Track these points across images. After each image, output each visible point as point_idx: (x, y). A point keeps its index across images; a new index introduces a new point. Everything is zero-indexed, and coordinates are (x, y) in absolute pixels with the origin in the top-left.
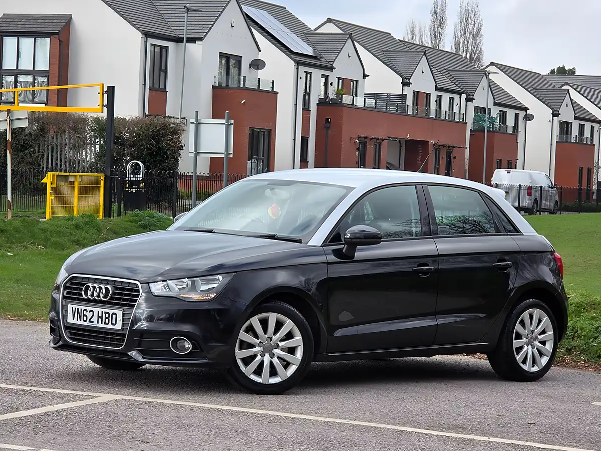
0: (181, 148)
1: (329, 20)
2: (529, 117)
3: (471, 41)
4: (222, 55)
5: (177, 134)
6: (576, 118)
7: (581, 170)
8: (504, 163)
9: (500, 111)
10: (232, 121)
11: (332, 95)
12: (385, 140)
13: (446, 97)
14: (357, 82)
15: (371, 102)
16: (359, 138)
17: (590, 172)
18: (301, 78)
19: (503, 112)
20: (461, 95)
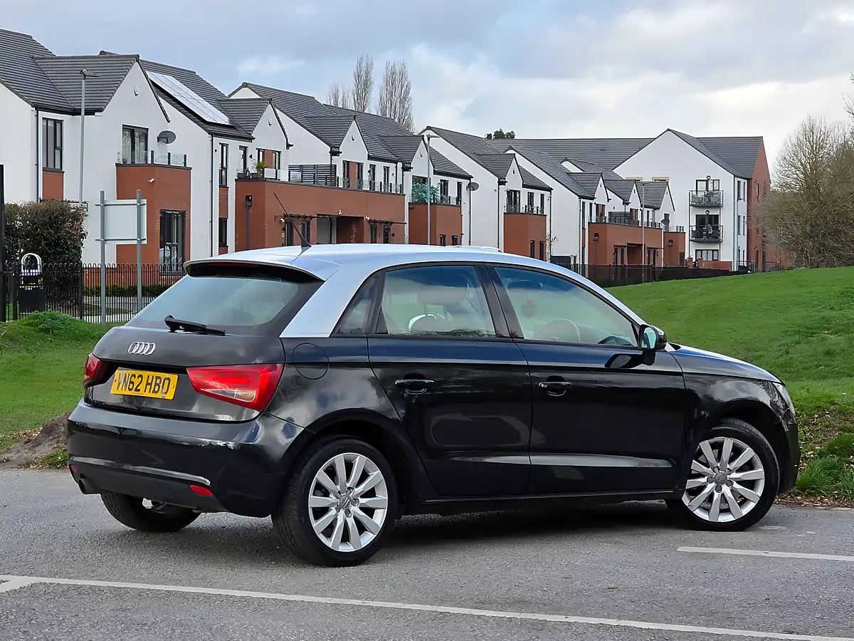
0: (83, 236)
1: (245, 85)
2: (472, 187)
3: (398, 106)
4: (125, 128)
5: (78, 220)
6: (524, 186)
7: (533, 244)
8: (448, 239)
9: (441, 180)
10: (145, 201)
11: (252, 169)
12: (314, 217)
13: (380, 166)
14: (279, 152)
15: (297, 175)
16: (285, 216)
17: (542, 245)
18: (216, 151)
19: (444, 181)
20: (396, 163)
